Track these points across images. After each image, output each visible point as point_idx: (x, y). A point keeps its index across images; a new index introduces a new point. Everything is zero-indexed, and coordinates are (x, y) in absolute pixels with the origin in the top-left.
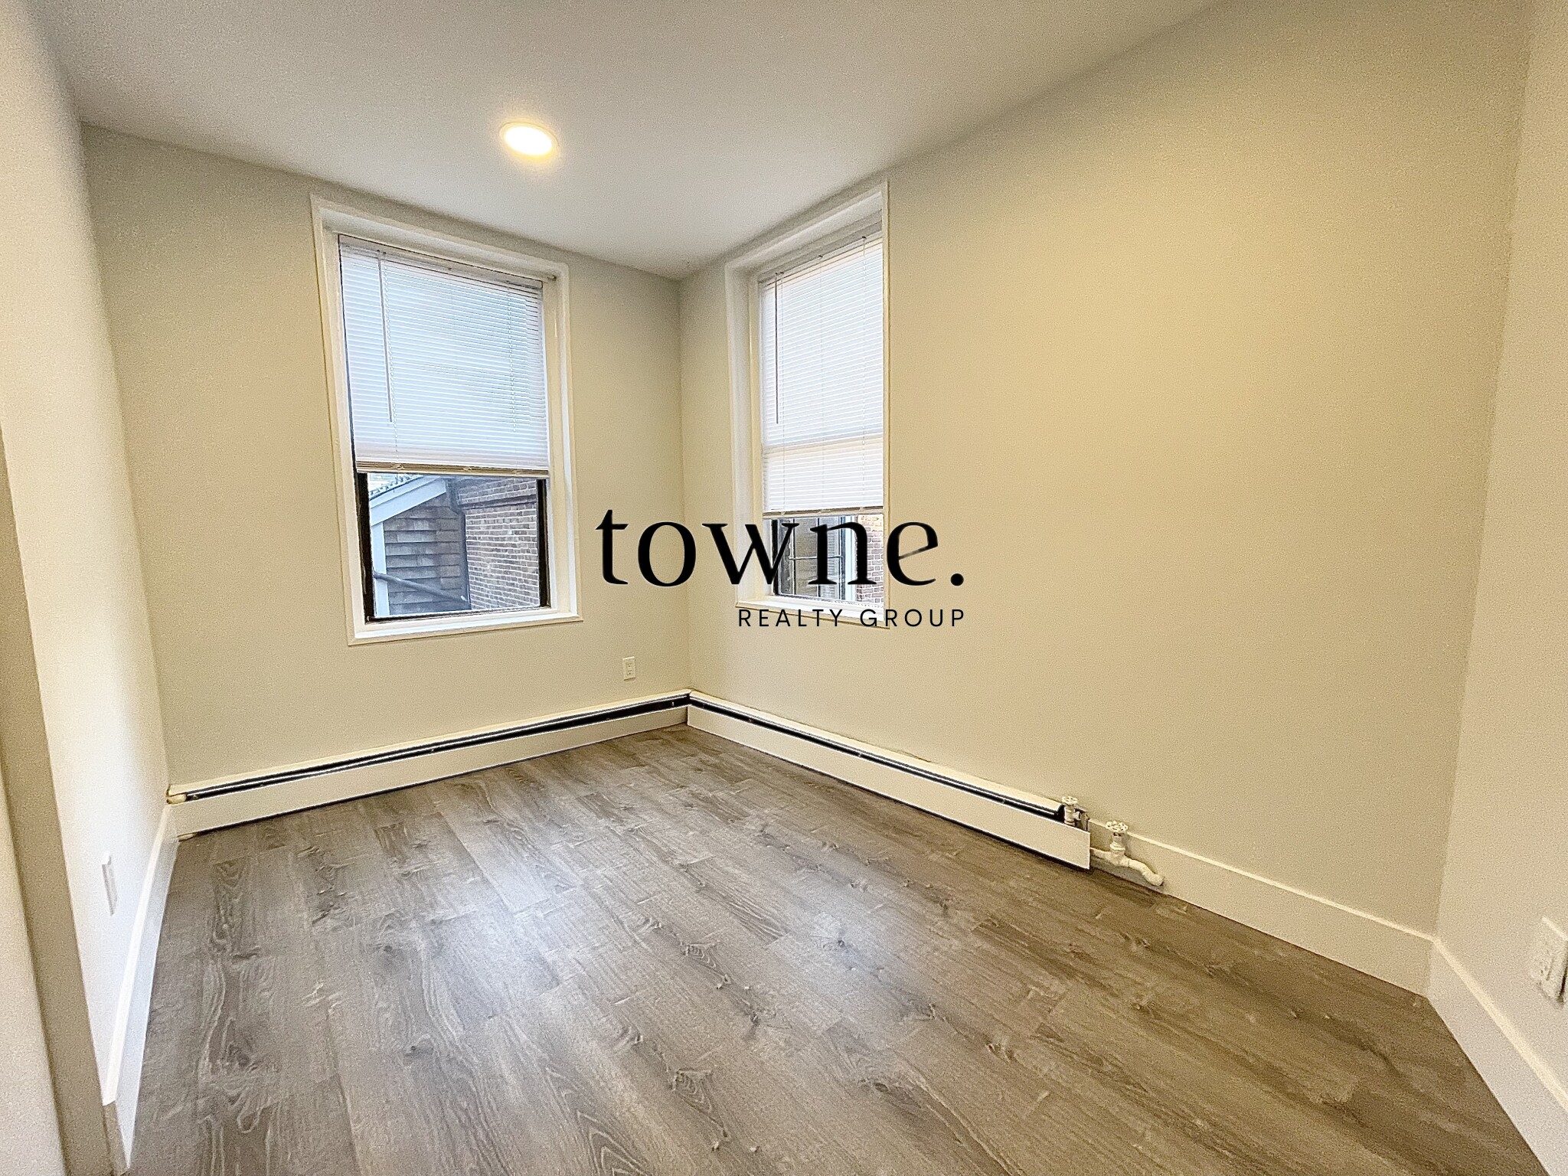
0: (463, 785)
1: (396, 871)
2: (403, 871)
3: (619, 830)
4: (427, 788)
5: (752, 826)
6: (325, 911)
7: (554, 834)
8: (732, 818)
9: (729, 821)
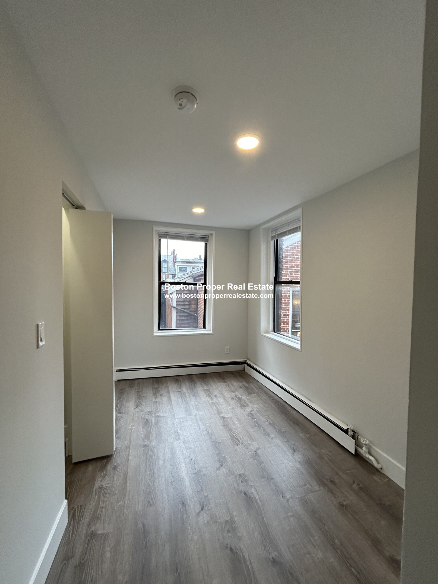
0: (176, 379)
1: (154, 400)
2: (155, 401)
3: (210, 402)
4: (168, 378)
5: (248, 409)
6: (137, 406)
7: (193, 399)
8: (244, 406)
9: (242, 407)
